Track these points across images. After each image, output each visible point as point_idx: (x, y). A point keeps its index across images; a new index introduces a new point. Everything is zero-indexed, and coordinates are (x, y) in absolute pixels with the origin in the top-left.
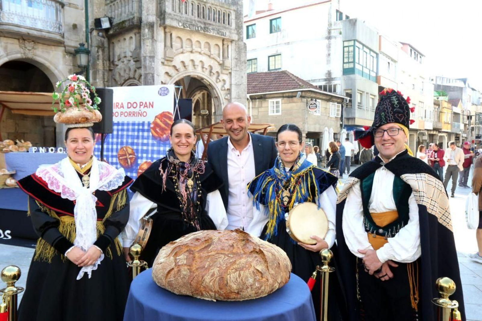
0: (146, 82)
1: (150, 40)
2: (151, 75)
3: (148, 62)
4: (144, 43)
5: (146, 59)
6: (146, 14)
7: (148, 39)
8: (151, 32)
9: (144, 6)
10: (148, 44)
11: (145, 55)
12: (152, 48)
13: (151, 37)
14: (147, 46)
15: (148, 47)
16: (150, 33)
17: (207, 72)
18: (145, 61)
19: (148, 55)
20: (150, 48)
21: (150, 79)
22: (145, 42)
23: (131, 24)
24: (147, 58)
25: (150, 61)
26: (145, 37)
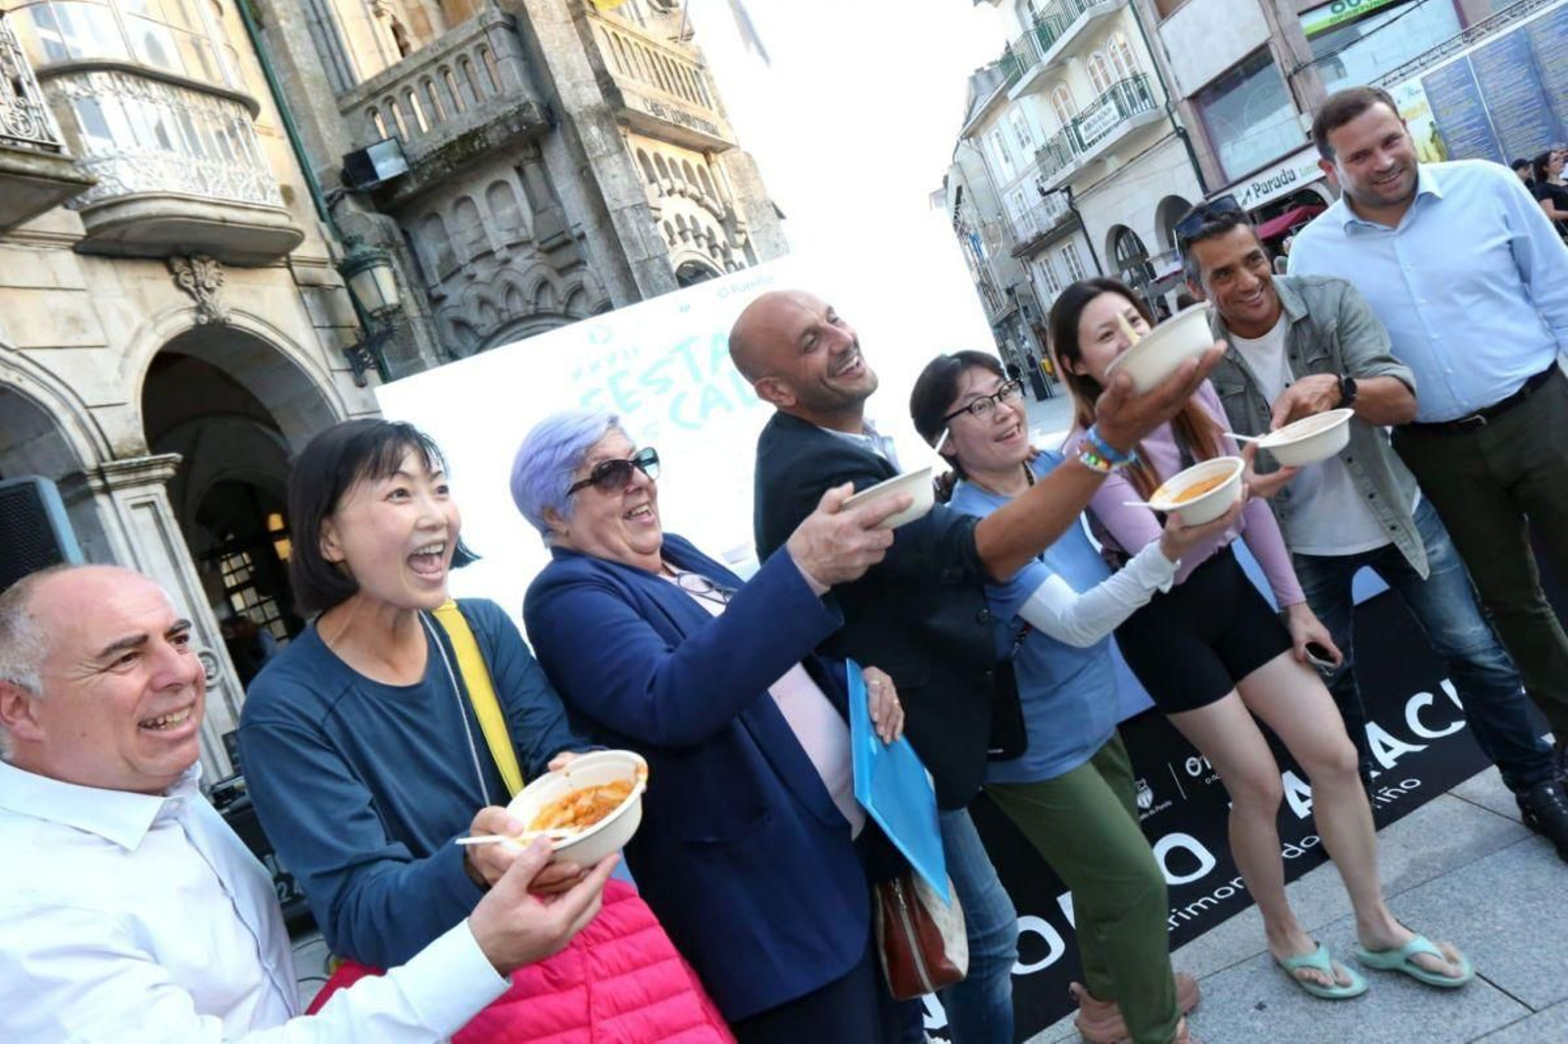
0: (651, 289)
1: (616, 157)
2: (657, 261)
3: (633, 225)
4: (601, 172)
5: (625, 217)
6: (569, 85)
7: (609, 154)
8: (609, 133)
9: (555, 61)
10: (615, 171)
11: (617, 206)
12: (630, 182)
13: (614, 149)
14: (614, 176)
15: (618, 180)
16: (608, 137)
17: (705, 250)
18: (624, 225)
19: (628, 202)
20: (626, 181)
21: (660, 277)
22: (601, 167)
23: (516, 129)
24: (628, 213)
25: (640, 221)
26: (599, 153)
